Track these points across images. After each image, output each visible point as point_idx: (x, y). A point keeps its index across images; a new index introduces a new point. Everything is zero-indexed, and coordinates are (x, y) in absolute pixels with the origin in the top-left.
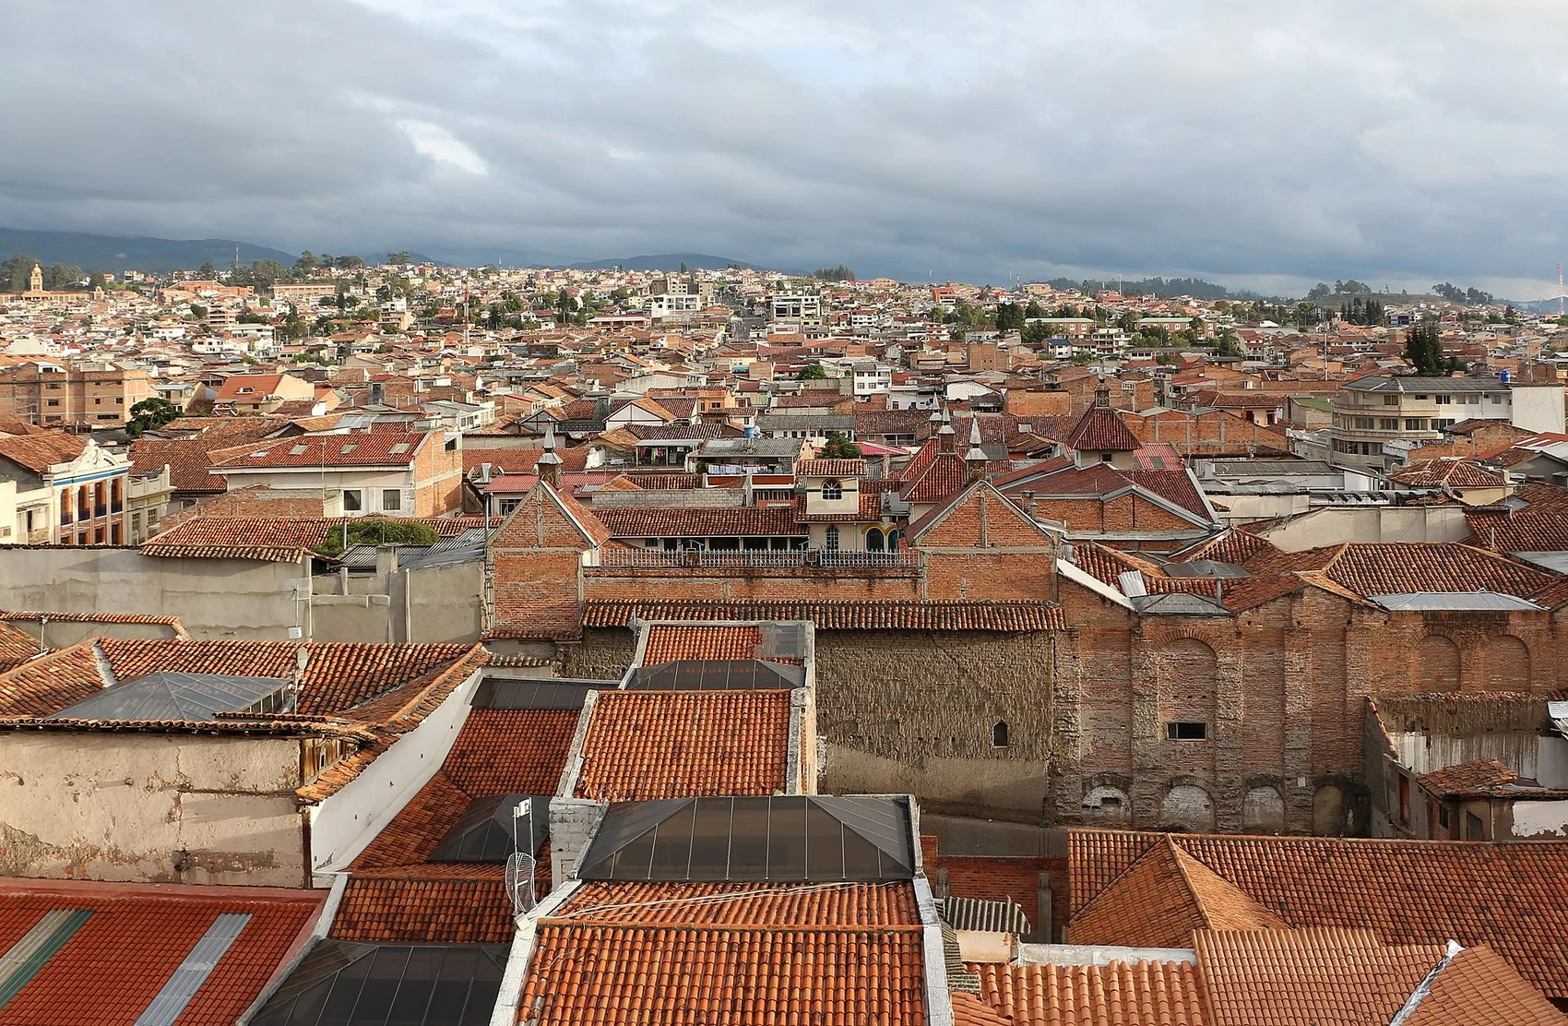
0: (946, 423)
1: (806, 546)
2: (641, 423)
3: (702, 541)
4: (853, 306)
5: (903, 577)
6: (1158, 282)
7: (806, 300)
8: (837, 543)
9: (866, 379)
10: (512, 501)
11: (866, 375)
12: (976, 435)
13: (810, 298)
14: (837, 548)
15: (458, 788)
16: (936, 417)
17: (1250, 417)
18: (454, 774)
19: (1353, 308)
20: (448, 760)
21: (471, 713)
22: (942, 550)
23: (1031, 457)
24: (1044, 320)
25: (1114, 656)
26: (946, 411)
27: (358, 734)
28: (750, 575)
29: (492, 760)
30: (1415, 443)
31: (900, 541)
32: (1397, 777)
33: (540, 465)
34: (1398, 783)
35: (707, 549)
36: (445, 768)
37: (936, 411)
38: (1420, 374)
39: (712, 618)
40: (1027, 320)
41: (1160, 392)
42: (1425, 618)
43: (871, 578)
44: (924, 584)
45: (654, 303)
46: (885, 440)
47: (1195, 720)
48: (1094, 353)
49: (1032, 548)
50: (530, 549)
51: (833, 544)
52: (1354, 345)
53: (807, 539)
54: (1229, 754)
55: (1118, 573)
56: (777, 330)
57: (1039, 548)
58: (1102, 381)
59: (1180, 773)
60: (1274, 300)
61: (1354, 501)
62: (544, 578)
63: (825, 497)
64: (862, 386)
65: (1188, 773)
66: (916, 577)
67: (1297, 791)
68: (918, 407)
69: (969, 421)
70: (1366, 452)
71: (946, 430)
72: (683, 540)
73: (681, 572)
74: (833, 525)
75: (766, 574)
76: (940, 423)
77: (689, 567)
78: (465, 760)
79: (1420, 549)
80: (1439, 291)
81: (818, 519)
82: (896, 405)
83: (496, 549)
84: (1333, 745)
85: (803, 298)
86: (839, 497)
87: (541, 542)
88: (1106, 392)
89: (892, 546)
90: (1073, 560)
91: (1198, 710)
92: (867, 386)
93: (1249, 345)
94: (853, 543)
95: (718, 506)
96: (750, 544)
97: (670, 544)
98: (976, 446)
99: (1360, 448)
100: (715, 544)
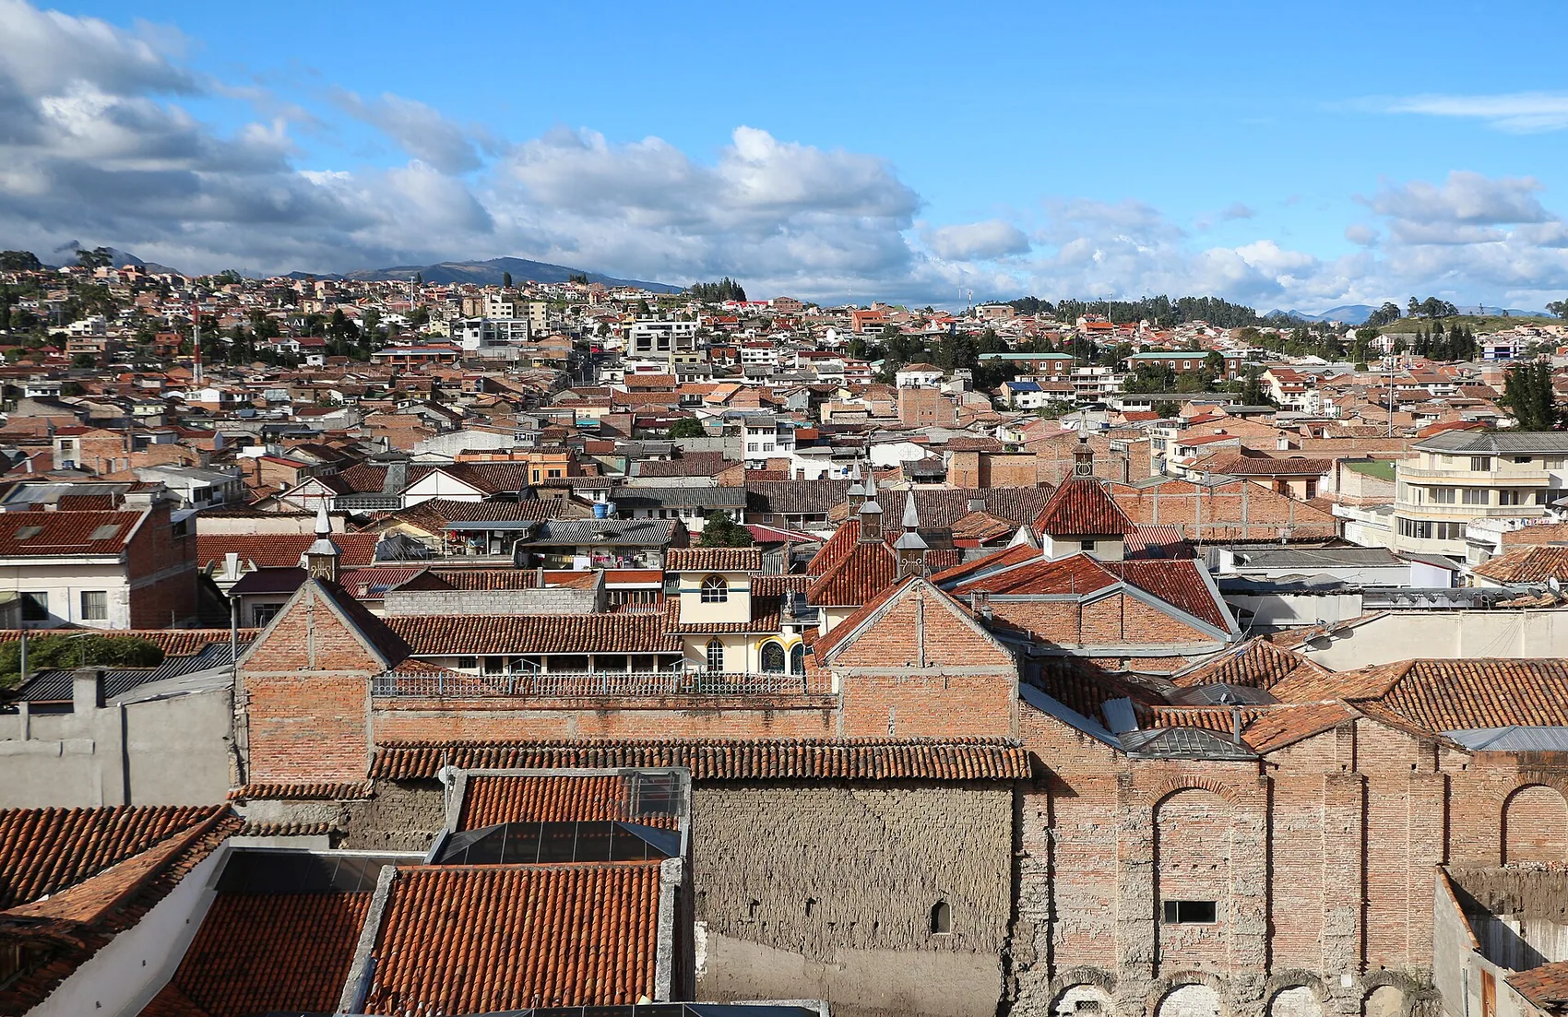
0: (871, 498)
1: (679, 666)
2: (451, 498)
3: (537, 660)
4: (743, 336)
5: (811, 708)
6: (1161, 302)
7: (679, 327)
8: (721, 662)
9: (761, 438)
10: (270, 606)
11: (760, 432)
12: (910, 516)
13: (683, 324)
14: (721, 668)
15: (197, 1007)
16: (856, 490)
17: (1283, 489)
18: (190, 987)
19: (1432, 336)
20: (183, 968)
21: (216, 901)
22: (866, 671)
23: (986, 544)
24: (1005, 356)
25: (1096, 812)
26: (871, 481)
27: (48, 937)
28: (605, 707)
29: (247, 965)
30: (1513, 523)
31: (807, 660)
32: (1480, 973)
33: (311, 556)
34: (1480, 984)
35: (544, 670)
36: (178, 979)
37: (857, 482)
38: (1525, 426)
39: (550, 766)
40: (982, 356)
41: (1161, 454)
42: (1521, 762)
43: (768, 710)
44: (838, 717)
45: (466, 330)
46: (786, 522)
47: (1203, 897)
48: (1072, 401)
49: (984, 668)
50: (297, 673)
51: (715, 662)
52: (1431, 389)
53: (680, 657)
54: (1247, 943)
55: (1101, 701)
56: (639, 369)
57: (994, 667)
58: (1084, 440)
59: (1181, 968)
60: (1324, 327)
61: (1424, 603)
62: (317, 713)
63: (704, 600)
64: (752, 447)
65: (1192, 968)
66: (828, 706)
67: (1342, 994)
68: (832, 476)
69: (902, 496)
70: (1442, 536)
71: (872, 507)
72: (511, 659)
73: (508, 702)
74: (717, 637)
75: (625, 704)
76: (861, 498)
77: (519, 695)
78: (207, 966)
79: (1513, 667)
80: (1555, 312)
81: (696, 631)
82: (801, 472)
83: (251, 674)
84: (1390, 931)
85: (674, 324)
86: (724, 600)
87: (312, 664)
88: (1089, 456)
89: (796, 666)
90: (1041, 684)
91: (1205, 884)
92: (761, 447)
93: (1285, 390)
94: (741, 660)
95: (559, 612)
96: (602, 663)
97: (493, 664)
98: (911, 529)
99: (1435, 529)
100: (554, 663)
